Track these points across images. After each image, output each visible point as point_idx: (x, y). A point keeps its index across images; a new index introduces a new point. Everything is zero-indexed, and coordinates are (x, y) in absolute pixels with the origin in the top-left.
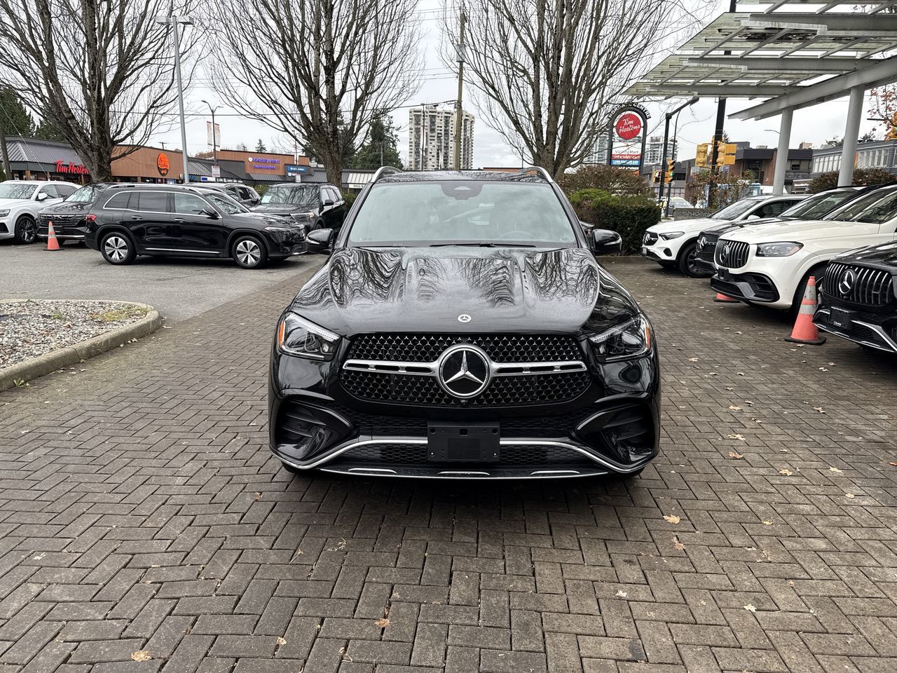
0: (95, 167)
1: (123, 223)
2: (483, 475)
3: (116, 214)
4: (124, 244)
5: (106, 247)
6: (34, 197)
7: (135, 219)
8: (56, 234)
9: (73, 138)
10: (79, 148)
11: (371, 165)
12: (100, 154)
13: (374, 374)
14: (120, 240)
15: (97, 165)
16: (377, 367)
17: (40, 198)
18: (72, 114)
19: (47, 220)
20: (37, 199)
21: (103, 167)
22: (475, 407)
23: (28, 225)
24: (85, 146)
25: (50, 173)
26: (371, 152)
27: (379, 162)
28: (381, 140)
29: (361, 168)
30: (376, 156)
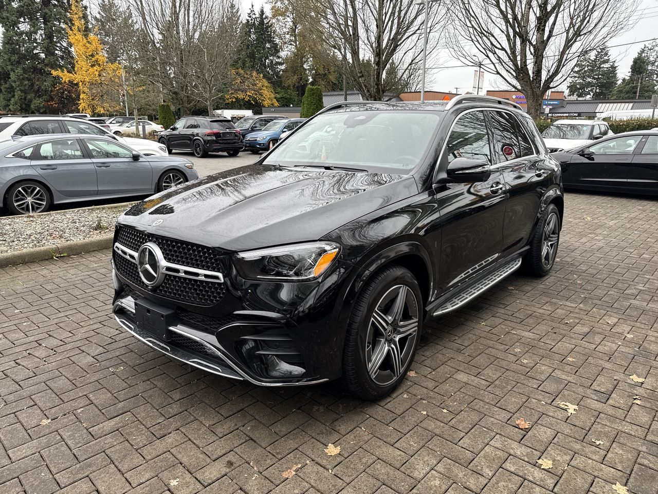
2: (166, 349)
13: (120, 256)
16: (122, 251)
22: (158, 293)
26: (629, 85)
27: (635, 93)
28: (641, 73)
29: (616, 99)
30: (633, 88)
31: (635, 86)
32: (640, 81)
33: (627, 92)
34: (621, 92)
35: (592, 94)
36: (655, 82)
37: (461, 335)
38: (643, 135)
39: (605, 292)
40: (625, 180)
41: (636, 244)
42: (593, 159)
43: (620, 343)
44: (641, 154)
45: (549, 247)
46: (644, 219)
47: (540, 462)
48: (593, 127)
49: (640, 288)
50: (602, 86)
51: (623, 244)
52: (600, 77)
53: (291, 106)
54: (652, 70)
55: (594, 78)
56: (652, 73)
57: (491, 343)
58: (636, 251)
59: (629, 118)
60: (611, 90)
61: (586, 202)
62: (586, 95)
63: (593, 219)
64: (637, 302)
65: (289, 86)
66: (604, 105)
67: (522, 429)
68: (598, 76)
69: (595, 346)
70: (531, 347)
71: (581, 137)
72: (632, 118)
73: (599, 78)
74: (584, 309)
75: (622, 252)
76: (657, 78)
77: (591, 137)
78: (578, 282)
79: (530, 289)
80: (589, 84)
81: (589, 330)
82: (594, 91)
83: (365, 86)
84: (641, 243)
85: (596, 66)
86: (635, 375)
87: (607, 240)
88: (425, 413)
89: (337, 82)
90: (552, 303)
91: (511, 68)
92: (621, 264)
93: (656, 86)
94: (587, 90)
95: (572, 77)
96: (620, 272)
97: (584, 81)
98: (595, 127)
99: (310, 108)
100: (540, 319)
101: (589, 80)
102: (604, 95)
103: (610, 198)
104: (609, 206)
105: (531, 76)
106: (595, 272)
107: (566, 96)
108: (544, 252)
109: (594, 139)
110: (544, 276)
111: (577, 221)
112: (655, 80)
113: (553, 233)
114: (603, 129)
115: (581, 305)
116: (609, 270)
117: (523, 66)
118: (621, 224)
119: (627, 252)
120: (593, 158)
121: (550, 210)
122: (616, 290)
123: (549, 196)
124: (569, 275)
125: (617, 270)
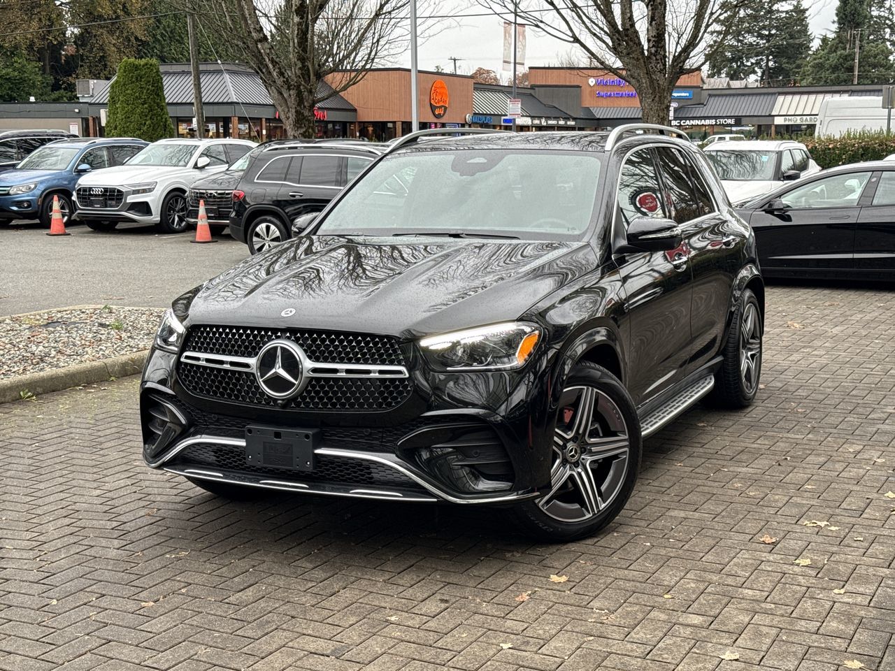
0: (292, 115)
1: (278, 203)
2: (301, 487)
3: (269, 190)
4: (278, 234)
5: (255, 239)
6: (192, 163)
7: (294, 196)
8: (209, 218)
9: (264, 70)
10: (271, 86)
11: (833, 76)
12: (299, 94)
13: (205, 368)
14: (273, 227)
15: (294, 110)
16: (208, 360)
17: (199, 165)
18: (264, 34)
19: (200, 196)
20: (196, 167)
21: (303, 114)
22: (293, 408)
23: (180, 206)
24: (280, 81)
25: (266, 119)
26: (835, 51)
27: (851, 69)
28: (858, 25)
29: (811, 85)
30: (846, 58)
31: (850, 55)
32: (857, 42)
33: (835, 69)
34: (820, 66)
35: (759, 72)
36: (888, 43)
37: (655, 478)
38: (873, 171)
39: (840, 419)
40: (850, 256)
41: (879, 357)
42: (789, 219)
43: (869, 468)
44: (872, 206)
45: (749, 360)
46: (888, 321)
47: (797, 562)
48: (780, 154)
49: (888, 411)
50: (779, 53)
51: (857, 359)
52: (773, 32)
53: (32, 99)
54: (879, 17)
55: (761, 36)
56: (880, 24)
57: (700, 482)
58: (880, 366)
59: (844, 133)
60: (798, 62)
61: (786, 300)
62: (747, 74)
63: (804, 326)
64: (887, 427)
65: (16, 47)
66: (789, 98)
67: (769, 544)
68: (770, 31)
69: (837, 473)
70: (754, 481)
71: (757, 177)
72: (849, 134)
73: (770, 35)
74: (815, 439)
75: (858, 369)
76: (891, 35)
77: (780, 175)
78: (800, 410)
79: (731, 423)
80: (752, 50)
81: (826, 460)
82: (763, 64)
83: (272, 61)
84: (886, 354)
85: (763, 8)
86: (890, 492)
87: (832, 355)
88: (649, 544)
89: (150, 39)
90: (766, 437)
91: (602, 29)
92: (858, 385)
93: (892, 53)
94: (749, 64)
95: (712, 33)
96: (859, 394)
97: (739, 41)
98: (784, 154)
99: (132, 112)
100: (757, 454)
101: (750, 39)
102: (787, 74)
103: (826, 292)
104: (827, 304)
105: (646, 47)
106: (822, 397)
107: (705, 78)
108: (744, 366)
109: (784, 180)
110: (747, 406)
111: (777, 330)
112: (889, 40)
113: (753, 337)
114: (799, 157)
115: (810, 436)
116: (842, 393)
117: (628, 26)
118: (850, 331)
119: (866, 368)
120: (789, 216)
121: (746, 299)
122: (855, 416)
123: (744, 277)
124: (784, 403)
125: (854, 392)
